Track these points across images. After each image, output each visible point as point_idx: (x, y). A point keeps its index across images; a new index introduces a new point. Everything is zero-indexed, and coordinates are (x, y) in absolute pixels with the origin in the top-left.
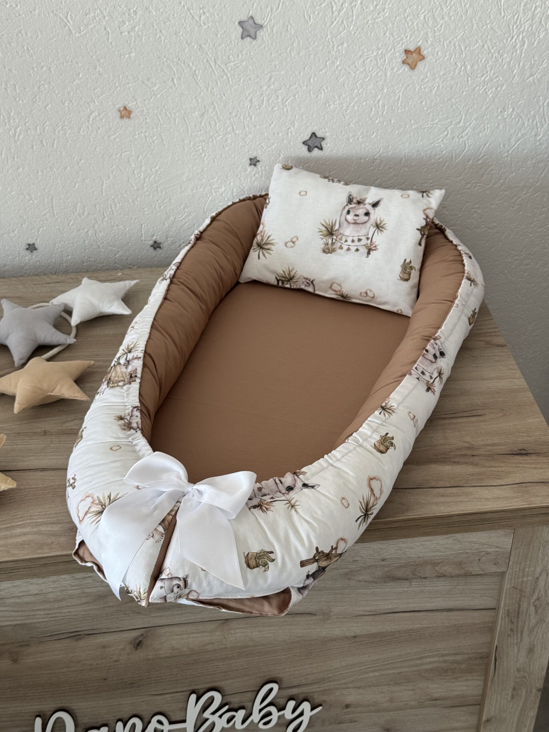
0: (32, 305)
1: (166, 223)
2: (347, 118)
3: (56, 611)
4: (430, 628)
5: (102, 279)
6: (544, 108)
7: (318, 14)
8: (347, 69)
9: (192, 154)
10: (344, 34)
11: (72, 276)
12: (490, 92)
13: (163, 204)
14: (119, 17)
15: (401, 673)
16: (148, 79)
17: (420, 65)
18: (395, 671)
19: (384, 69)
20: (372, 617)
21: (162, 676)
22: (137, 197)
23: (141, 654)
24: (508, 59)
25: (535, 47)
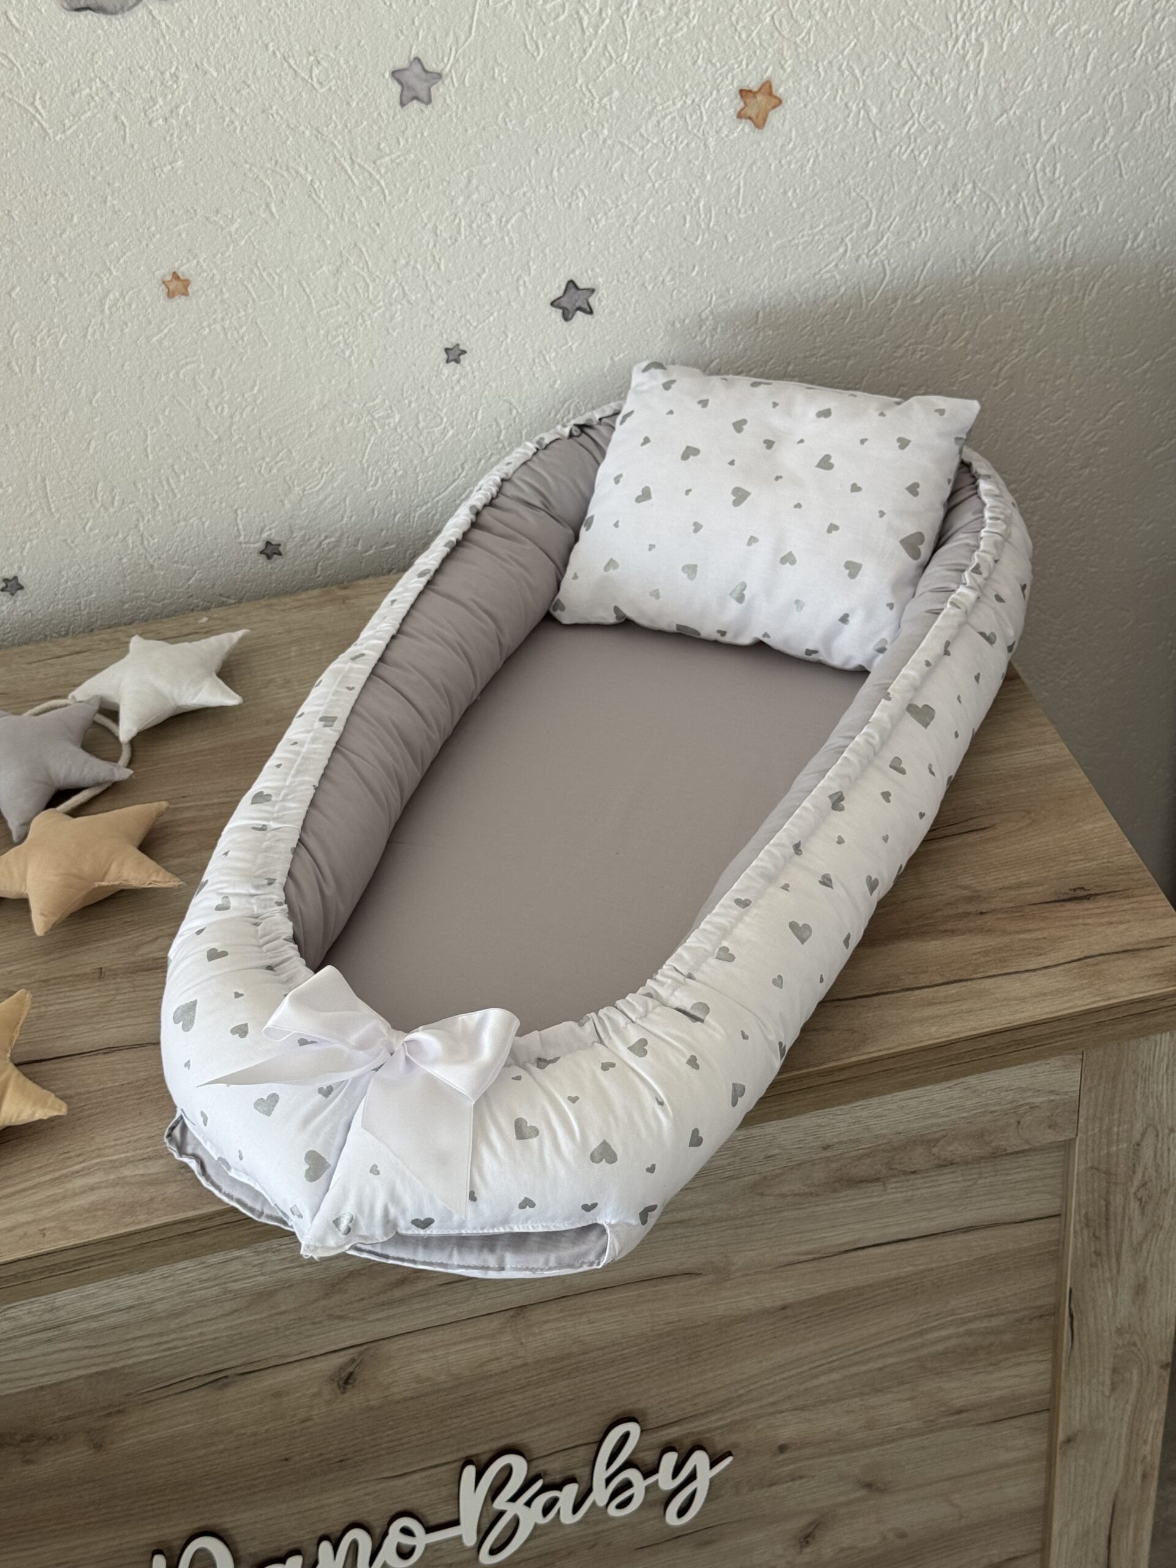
0: (33, 706)
1: (286, 502)
2: (635, 242)
3: (173, 1336)
4: (932, 1270)
5: (169, 634)
6: (1036, 176)
7: (554, 37)
8: (626, 142)
9: (325, 353)
10: (613, 71)
11: (106, 636)
12: (922, 156)
13: (276, 463)
14: (142, 90)
15: (884, 1367)
16: (217, 212)
17: (775, 117)
18: (871, 1366)
19: (700, 135)
20: (815, 1263)
21: (400, 1439)
22: (220, 456)
23: (355, 1399)
24: (952, 85)
25: (1005, 54)
